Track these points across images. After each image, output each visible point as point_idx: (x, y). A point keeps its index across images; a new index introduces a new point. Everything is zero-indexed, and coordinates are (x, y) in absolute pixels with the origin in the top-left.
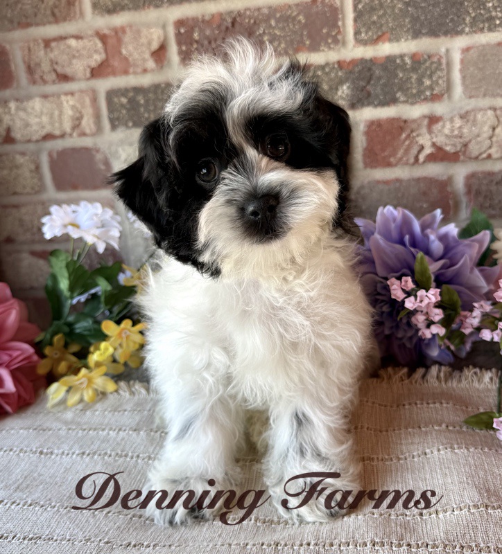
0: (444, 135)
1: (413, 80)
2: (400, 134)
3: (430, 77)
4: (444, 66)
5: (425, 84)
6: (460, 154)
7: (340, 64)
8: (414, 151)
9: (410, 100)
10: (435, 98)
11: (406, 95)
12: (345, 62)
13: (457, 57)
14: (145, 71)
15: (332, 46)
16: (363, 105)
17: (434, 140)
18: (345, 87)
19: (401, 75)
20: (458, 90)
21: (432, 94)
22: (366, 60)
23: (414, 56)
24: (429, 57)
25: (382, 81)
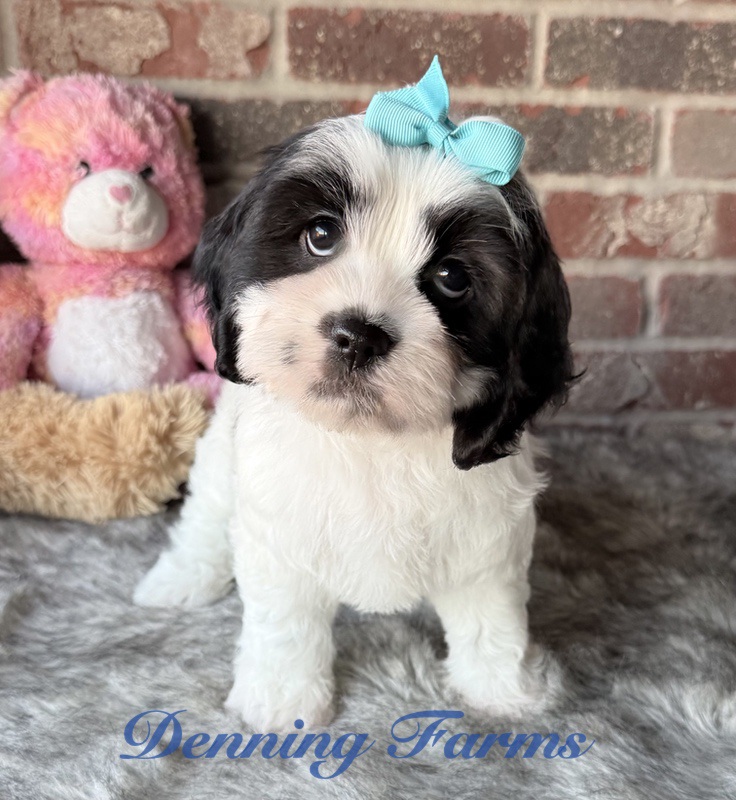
0: (642, 224)
1: (612, 144)
2: (588, 215)
3: (635, 142)
4: (652, 130)
5: (626, 152)
6: (659, 250)
7: (522, 109)
8: (603, 240)
9: (605, 171)
10: (637, 171)
11: (601, 163)
12: (528, 106)
13: (669, 121)
14: (232, 77)
15: (513, 83)
16: (545, 170)
17: (630, 228)
19: (598, 134)
21: (633, 166)
22: (556, 109)
23: (617, 112)
24: (636, 115)
25: (573, 141)
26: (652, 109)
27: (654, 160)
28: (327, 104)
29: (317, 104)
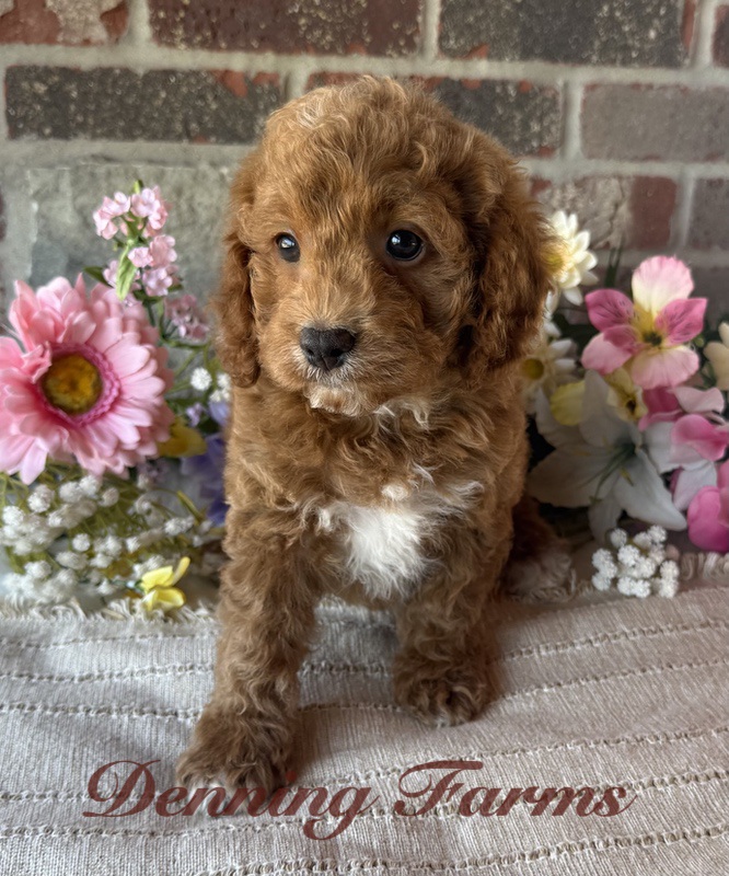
1: (516, 121)
3: (540, 120)
4: (560, 107)
5: (532, 130)
10: (544, 152)
13: (578, 96)
14: (86, 42)
15: (404, 51)
19: (500, 112)
20: (575, 143)
21: (539, 146)
22: (453, 82)
23: (521, 86)
24: (542, 89)
26: (560, 83)
27: (563, 140)
28: (195, 73)
29: (183, 73)
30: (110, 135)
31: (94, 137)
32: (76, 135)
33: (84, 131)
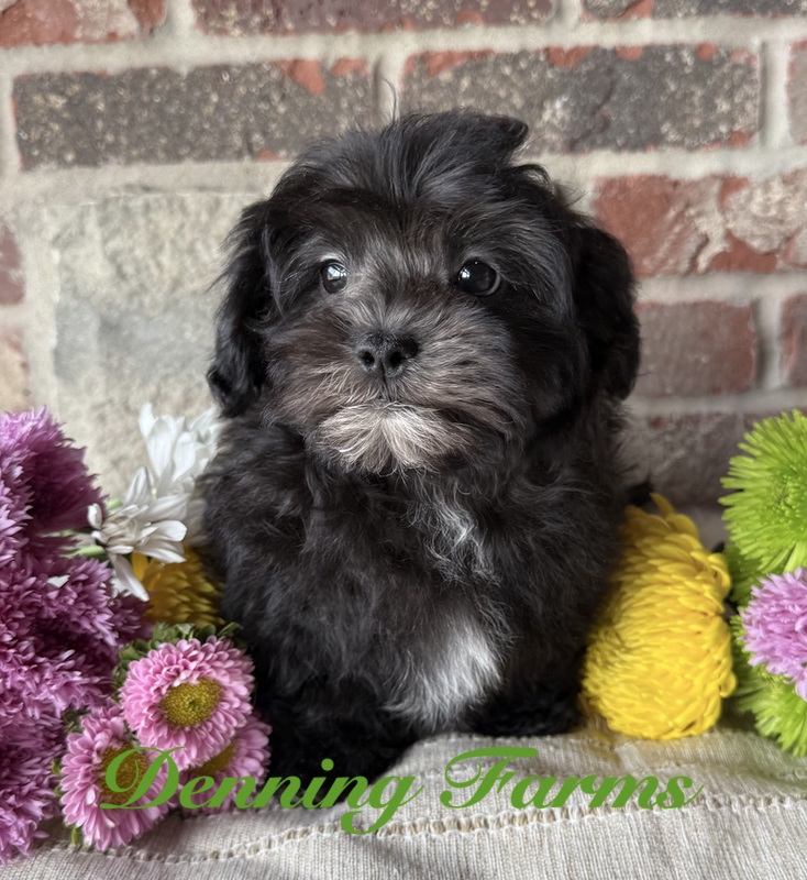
1: (696, 100)
3: (730, 95)
4: (757, 75)
5: (719, 110)
7: (551, 54)
8: (691, 247)
9: (687, 141)
10: (736, 140)
11: (680, 130)
12: (559, 50)
13: (782, 59)
14: (112, 37)
15: (535, 15)
16: (593, 146)
18: (558, 105)
20: (782, 125)
21: (731, 132)
22: (604, 51)
23: (700, 51)
24: (730, 53)
25: (635, 98)
26: (756, 43)
27: (764, 121)
28: (255, 67)
29: (238, 68)
30: (149, 156)
31: (129, 161)
32: (106, 160)
33: (117, 154)
